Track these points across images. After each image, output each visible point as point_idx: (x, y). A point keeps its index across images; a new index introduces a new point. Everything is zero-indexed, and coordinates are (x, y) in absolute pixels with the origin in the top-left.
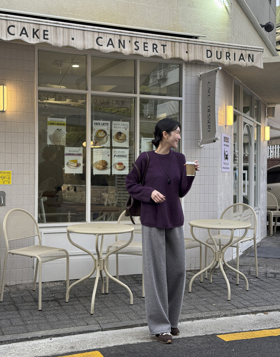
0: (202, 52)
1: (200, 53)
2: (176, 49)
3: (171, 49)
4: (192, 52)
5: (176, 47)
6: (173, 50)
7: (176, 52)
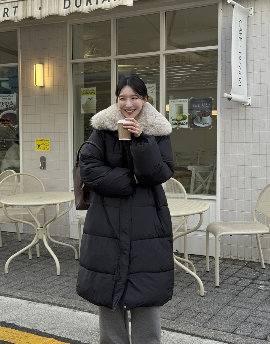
0: (59, 4)
1: (56, 5)
2: (28, 8)
3: (23, 9)
4: (46, 6)
5: (28, 6)
6: (25, 9)
7: (27, 11)
